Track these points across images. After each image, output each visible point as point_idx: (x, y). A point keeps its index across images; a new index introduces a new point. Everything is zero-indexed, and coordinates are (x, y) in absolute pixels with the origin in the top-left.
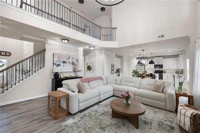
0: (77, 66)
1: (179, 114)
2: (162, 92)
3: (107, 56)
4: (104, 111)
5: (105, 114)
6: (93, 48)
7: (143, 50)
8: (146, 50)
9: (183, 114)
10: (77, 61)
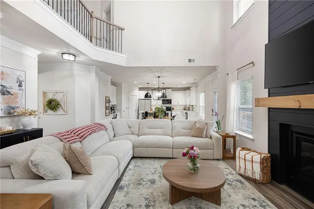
0: (18, 100)
1: (237, 159)
2: (207, 137)
3: (101, 80)
4: (146, 199)
5: (152, 203)
6: (72, 58)
7: (159, 77)
8: (162, 77)
9: (249, 161)
10: (20, 86)
